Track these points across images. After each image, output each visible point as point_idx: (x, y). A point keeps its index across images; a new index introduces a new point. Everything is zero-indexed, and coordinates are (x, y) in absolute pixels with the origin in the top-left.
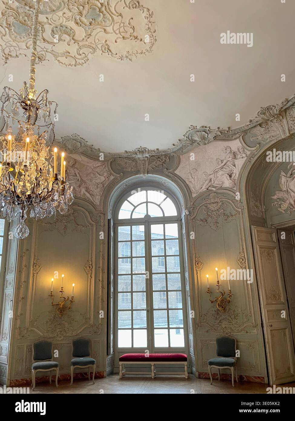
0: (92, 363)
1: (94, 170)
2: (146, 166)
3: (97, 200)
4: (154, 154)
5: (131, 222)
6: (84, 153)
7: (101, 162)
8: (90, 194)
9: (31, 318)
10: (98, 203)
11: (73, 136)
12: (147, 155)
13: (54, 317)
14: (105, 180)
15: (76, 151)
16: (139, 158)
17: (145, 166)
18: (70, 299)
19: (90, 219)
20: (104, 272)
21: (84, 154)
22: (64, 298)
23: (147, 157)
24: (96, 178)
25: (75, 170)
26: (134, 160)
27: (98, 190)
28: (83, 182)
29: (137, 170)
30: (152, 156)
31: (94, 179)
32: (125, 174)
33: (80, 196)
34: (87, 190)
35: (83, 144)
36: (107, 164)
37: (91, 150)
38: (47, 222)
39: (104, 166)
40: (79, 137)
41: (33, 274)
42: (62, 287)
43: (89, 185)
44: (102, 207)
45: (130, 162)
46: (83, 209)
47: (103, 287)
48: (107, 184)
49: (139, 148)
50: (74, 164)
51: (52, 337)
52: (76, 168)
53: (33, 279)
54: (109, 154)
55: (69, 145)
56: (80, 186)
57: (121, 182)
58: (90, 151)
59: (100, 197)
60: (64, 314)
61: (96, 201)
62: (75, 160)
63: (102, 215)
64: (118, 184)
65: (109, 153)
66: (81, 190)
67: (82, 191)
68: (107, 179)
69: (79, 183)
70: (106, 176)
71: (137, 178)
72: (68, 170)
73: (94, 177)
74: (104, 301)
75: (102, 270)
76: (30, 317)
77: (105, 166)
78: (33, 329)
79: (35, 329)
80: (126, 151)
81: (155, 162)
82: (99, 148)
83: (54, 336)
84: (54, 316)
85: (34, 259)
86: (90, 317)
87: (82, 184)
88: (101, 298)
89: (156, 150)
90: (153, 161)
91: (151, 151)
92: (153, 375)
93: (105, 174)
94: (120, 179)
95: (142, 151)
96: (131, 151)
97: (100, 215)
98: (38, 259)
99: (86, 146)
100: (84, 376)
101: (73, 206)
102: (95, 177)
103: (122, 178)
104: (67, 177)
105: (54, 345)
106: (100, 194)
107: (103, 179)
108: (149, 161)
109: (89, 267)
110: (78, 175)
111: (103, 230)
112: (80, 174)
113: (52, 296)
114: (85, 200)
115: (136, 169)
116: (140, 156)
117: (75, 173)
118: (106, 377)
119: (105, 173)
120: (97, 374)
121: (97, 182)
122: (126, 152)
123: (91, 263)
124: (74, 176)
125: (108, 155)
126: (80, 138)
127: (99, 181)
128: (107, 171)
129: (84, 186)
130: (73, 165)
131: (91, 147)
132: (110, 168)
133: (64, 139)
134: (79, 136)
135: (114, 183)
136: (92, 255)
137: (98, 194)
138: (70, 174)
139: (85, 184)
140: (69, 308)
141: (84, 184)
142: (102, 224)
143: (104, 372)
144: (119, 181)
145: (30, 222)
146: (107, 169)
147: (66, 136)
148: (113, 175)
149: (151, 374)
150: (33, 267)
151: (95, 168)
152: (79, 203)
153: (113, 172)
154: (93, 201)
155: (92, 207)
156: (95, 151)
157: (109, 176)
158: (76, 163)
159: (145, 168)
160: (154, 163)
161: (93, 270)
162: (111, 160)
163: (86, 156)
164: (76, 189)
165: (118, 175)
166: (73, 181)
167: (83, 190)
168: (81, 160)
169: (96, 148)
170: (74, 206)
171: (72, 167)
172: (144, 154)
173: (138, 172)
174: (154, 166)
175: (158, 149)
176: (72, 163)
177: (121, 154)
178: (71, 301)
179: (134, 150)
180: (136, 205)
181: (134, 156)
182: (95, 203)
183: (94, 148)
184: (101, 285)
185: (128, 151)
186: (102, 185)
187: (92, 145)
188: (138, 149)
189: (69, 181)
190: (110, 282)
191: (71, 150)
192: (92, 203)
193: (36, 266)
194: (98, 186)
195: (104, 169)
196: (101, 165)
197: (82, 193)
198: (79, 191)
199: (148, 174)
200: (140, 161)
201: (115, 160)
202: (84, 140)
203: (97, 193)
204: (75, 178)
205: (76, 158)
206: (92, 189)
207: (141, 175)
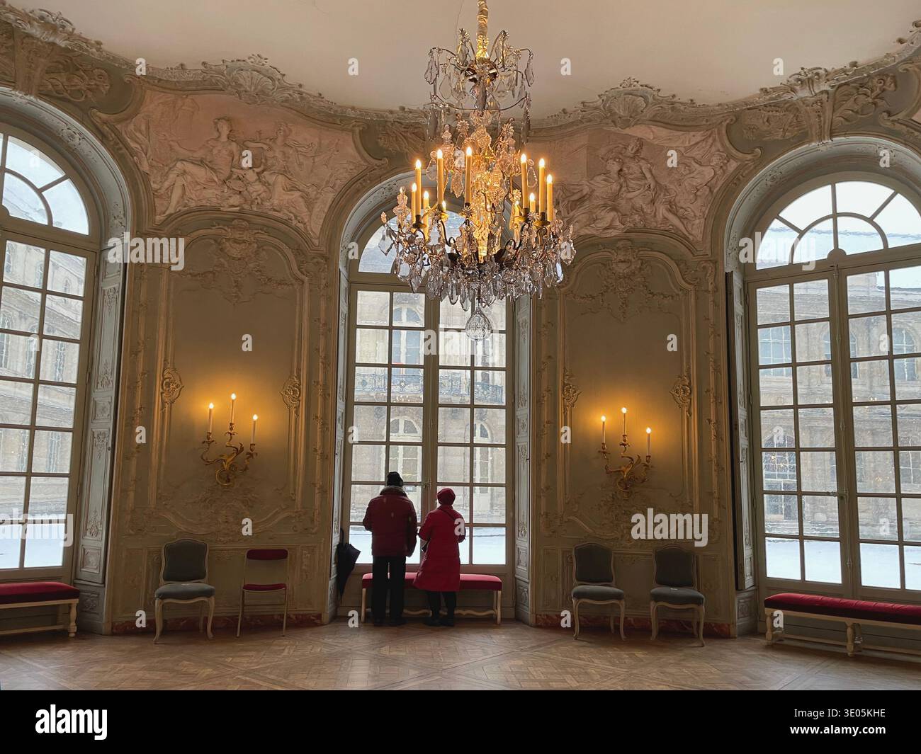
0: (697, 601)
1: (687, 155)
2: (825, 118)
3: (696, 230)
4: (844, 79)
5: (790, 274)
6: (658, 119)
7: (702, 132)
8: (680, 218)
9: (567, 496)
10: (700, 238)
11: (624, 85)
12: (826, 87)
13: (613, 498)
14: (715, 174)
15: (638, 117)
16: (803, 100)
17: (822, 119)
18: (644, 460)
19: (681, 279)
20: (721, 403)
21: (656, 121)
22: (630, 458)
23: (827, 92)
24: (692, 175)
25: (642, 163)
26: (792, 107)
27: (699, 202)
28: (661, 191)
29: (802, 131)
30: (840, 86)
31: (686, 178)
32: (768, 150)
33: (655, 224)
34: (672, 207)
35: (650, 100)
36: (719, 134)
37: (673, 109)
38: (586, 295)
39: (710, 140)
40: (638, 85)
41: (565, 406)
42: (624, 436)
43: (677, 195)
44: (709, 244)
45: (778, 114)
46: (664, 257)
47: (718, 436)
48: (720, 183)
49: (797, 72)
50: (638, 150)
51: (612, 537)
52: (643, 159)
53: (565, 417)
54: (720, 107)
55: (619, 108)
56: (653, 202)
57: (756, 174)
58: (670, 111)
59: (702, 220)
60: (634, 492)
61: (693, 232)
62: (639, 139)
63: (710, 266)
64: (748, 181)
65: (719, 105)
66: (656, 210)
67: (659, 213)
68: (719, 172)
69: (651, 193)
70: (717, 164)
71: (801, 155)
72: (624, 169)
73: (688, 172)
74: (723, 469)
75: (715, 397)
76: (565, 494)
77: (714, 140)
78: (571, 518)
79: (578, 520)
80: (762, 89)
81: (852, 99)
82: (691, 98)
83: (616, 536)
84: (613, 495)
85: (564, 375)
86: (692, 503)
87: (660, 194)
88: (715, 460)
89: (848, 67)
90: (846, 98)
91: (836, 72)
92: (850, 649)
93: (715, 160)
94: (753, 166)
95: (809, 79)
96: (779, 85)
97: (704, 264)
98: (572, 376)
99: (657, 101)
100: (686, 629)
101: (639, 251)
102: (690, 173)
103: (760, 163)
104: (624, 185)
105: (616, 555)
106: (704, 213)
107: (708, 173)
108: (835, 100)
109: (685, 391)
110: (648, 175)
111: (714, 301)
112: (654, 171)
113: (604, 453)
114: (666, 233)
115: (800, 130)
116: (804, 93)
117: (642, 173)
118: (735, 638)
119: (714, 158)
120: (715, 629)
121: (694, 184)
122: (765, 91)
123: (688, 381)
124: (639, 179)
125: (718, 111)
126: (641, 86)
127: (699, 181)
128: (719, 151)
129: (664, 200)
130: (635, 153)
131: (672, 103)
132: (727, 143)
133: (605, 98)
134: (638, 82)
135: (738, 179)
136: (688, 363)
137: (698, 214)
138: (630, 176)
139: (665, 195)
140: (643, 481)
141: (662, 194)
142: (710, 287)
143: (731, 626)
144: (752, 170)
145: (550, 298)
146: (719, 145)
147: (608, 89)
148: (735, 159)
149: (845, 647)
150: (563, 393)
151: (687, 149)
152: (653, 244)
153: (734, 151)
154: (686, 233)
155: (683, 249)
156: (682, 108)
157: (725, 164)
158: (641, 146)
159: (824, 124)
160: (850, 103)
161: (692, 397)
162: (728, 122)
163: (663, 125)
164: (645, 210)
165: (749, 157)
166: (637, 192)
167: (662, 210)
168: (652, 138)
169: (685, 99)
170: (641, 253)
171: (633, 158)
172: (815, 85)
173: (802, 138)
174: (851, 112)
175: (856, 62)
176: (632, 150)
177: (751, 100)
178: (646, 465)
179: (785, 83)
180: (802, 228)
181: (787, 97)
182: (691, 237)
183: (679, 101)
184: (713, 432)
185: (768, 87)
186: (708, 190)
187: (674, 96)
188: (797, 76)
189: (630, 192)
190: (737, 425)
191: (624, 118)
192: (683, 239)
193: (568, 391)
194: (698, 193)
195: (711, 146)
196: (703, 138)
197: (659, 217)
198: (653, 214)
199: (831, 137)
200: (808, 106)
201: (737, 119)
202: (651, 88)
203: (696, 212)
204: (643, 182)
205: (640, 136)
206: (682, 204)
207: (813, 144)
